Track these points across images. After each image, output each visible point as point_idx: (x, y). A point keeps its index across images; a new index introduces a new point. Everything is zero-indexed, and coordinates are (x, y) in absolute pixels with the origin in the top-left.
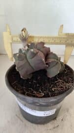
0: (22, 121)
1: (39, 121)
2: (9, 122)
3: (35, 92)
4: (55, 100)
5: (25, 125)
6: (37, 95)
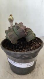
0: (11, 74)
5: (14, 77)
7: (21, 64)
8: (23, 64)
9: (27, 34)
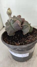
0: (11, 59)
1: (20, 60)
2: (4, 59)
3: (15, 43)
4: (26, 47)
6: (16, 44)
7: (16, 54)
8: (18, 54)
9: (22, 28)
